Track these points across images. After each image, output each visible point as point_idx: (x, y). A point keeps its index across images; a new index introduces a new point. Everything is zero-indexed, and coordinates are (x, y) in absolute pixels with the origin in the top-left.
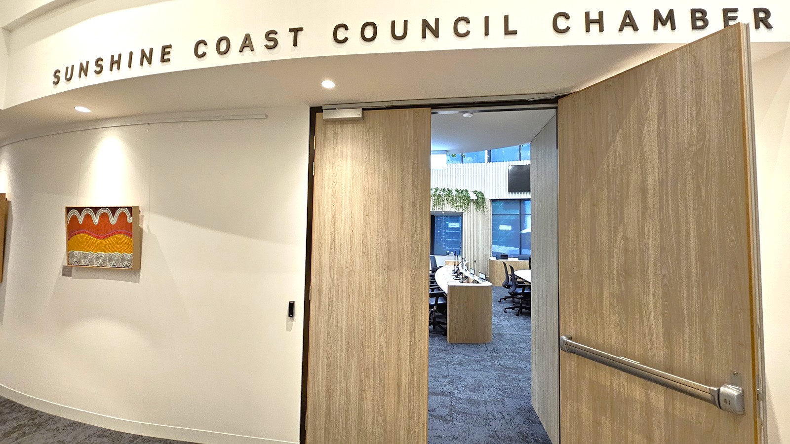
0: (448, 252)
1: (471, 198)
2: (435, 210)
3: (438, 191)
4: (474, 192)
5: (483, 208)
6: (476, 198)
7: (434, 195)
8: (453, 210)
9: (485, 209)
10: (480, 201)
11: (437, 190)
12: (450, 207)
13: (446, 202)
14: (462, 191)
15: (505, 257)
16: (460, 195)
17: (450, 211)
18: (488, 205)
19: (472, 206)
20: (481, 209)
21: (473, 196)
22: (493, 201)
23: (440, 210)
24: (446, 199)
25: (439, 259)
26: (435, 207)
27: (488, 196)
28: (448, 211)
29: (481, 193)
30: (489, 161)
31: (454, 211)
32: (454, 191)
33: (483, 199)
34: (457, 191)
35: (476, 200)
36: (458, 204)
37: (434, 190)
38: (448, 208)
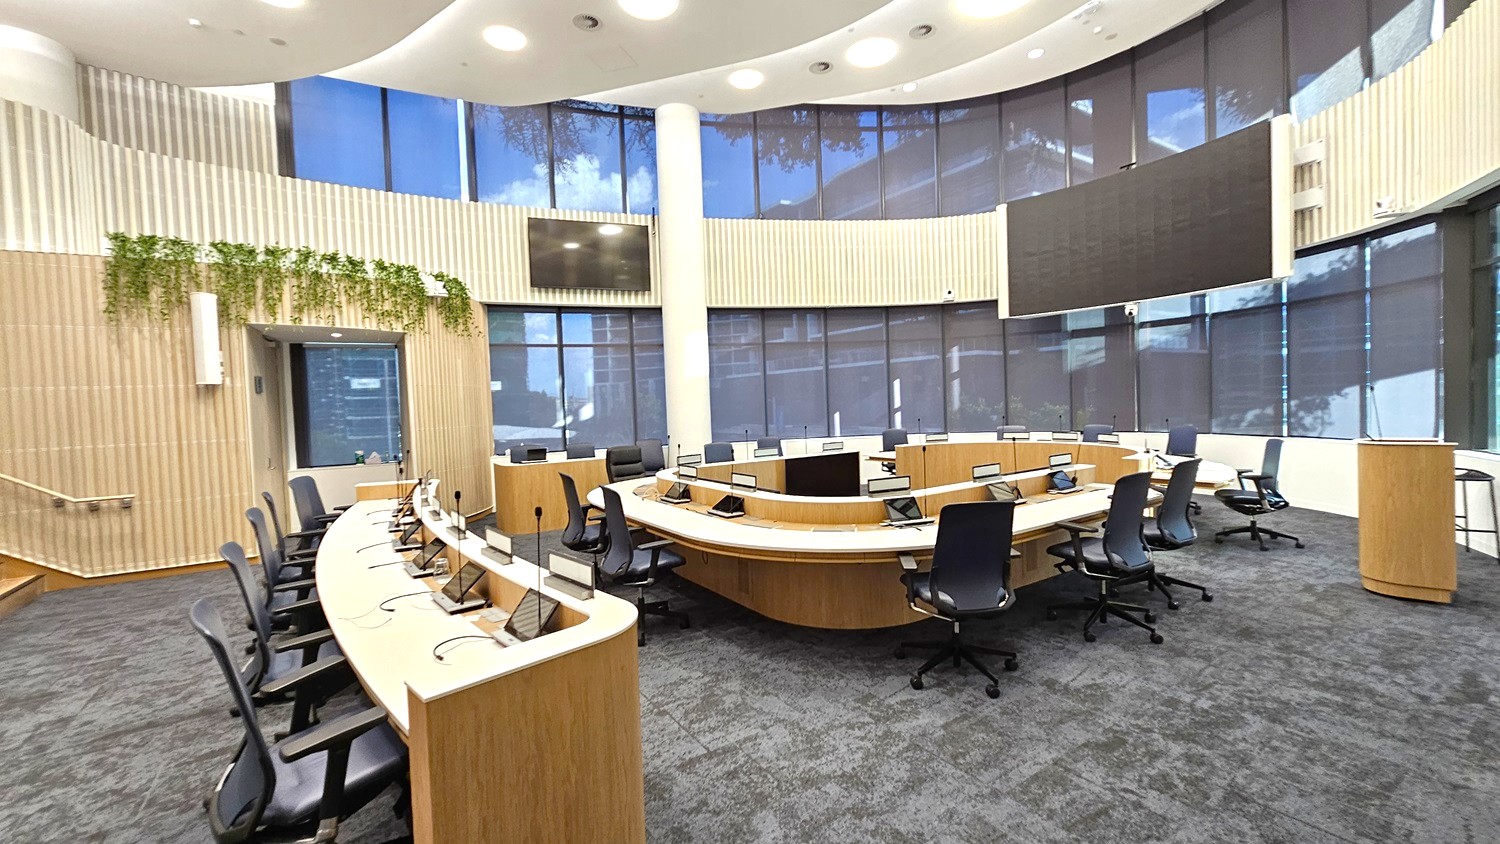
0: (360, 453)
1: (431, 294)
2: (305, 323)
3: (311, 260)
4: (436, 277)
5: (465, 323)
6: (444, 293)
7: (297, 274)
8: (371, 325)
9: (469, 325)
10: (455, 305)
11: (306, 256)
12: (360, 316)
13: (344, 299)
14: (399, 270)
15: (538, 454)
16: (393, 281)
17: (361, 327)
18: (479, 318)
19: (433, 317)
20: (461, 327)
21: (434, 288)
22: (491, 308)
23: (322, 324)
24: (342, 291)
25: (329, 482)
26: (301, 311)
27: (478, 295)
28: (353, 326)
29: (456, 280)
30: (474, 197)
31: (374, 328)
32: (369, 267)
33: (465, 302)
34: (381, 266)
35: (444, 299)
36: (387, 306)
37: (294, 256)
38: (351, 318)
